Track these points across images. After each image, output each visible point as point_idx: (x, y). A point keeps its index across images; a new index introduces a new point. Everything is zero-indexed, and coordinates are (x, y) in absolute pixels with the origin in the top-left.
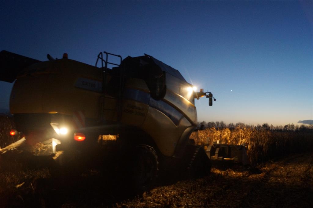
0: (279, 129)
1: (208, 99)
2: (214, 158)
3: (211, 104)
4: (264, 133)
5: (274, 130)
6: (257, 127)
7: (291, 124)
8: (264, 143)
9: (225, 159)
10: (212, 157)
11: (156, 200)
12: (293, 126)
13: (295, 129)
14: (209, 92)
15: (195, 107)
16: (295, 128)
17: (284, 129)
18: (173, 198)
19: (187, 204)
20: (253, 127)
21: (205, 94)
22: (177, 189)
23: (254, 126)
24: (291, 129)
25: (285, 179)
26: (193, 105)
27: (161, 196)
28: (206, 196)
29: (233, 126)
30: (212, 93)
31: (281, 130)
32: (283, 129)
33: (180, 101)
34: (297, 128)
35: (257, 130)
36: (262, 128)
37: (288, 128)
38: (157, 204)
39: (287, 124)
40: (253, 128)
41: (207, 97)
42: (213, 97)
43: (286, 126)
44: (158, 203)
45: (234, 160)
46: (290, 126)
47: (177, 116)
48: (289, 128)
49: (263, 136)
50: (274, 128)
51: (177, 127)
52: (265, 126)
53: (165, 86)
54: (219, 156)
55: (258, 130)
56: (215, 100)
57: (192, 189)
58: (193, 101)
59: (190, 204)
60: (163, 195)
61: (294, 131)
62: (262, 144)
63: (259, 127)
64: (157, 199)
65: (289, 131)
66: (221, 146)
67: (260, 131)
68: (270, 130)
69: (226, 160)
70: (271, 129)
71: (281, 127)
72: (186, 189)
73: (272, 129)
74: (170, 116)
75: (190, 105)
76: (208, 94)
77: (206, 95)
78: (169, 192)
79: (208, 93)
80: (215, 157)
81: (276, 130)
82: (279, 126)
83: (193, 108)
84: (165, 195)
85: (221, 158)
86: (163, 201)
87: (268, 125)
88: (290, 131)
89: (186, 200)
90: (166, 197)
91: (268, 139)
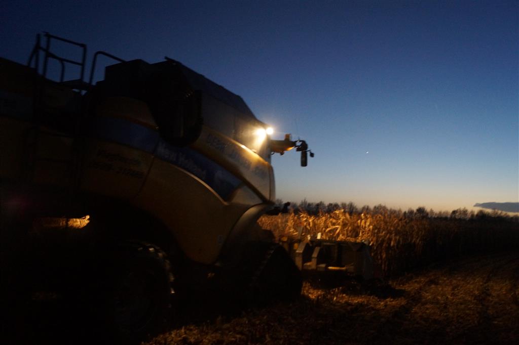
0: (444, 216)
1: (300, 153)
2: (310, 266)
3: (304, 163)
4: (418, 223)
5: (435, 218)
6: (407, 212)
7: (462, 208)
8: (417, 238)
9: (330, 268)
10: (305, 264)
12: (465, 212)
14: (301, 139)
15: (271, 169)
16: (468, 215)
17: (451, 216)
21: (293, 144)
23: (403, 211)
24: (463, 216)
25: (449, 297)
26: (267, 164)
30: (307, 142)
31: (446, 219)
32: (449, 216)
34: (473, 215)
35: (408, 217)
36: (416, 214)
37: (457, 216)
39: (456, 209)
41: (298, 149)
42: (308, 150)
43: (454, 212)
45: (346, 270)
46: (460, 211)
48: (460, 216)
49: (415, 227)
50: (436, 214)
51: (226, 203)
52: (421, 210)
56: (312, 155)
58: (266, 155)
61: (468, 219)
63: (411, 212)
65: (460, 219)
66: (325, 244)
67: (412, 219)
68: (429, 218)
69: (332, 270)
70: (429, 216)
71: (447, 213)
73: (431, 217)
76: (298, 144)
77: (296, 147)
79: (300, 141)
80: (312, 264)
81: (438, 217)
82: (443, 212)
85: (323, 265)
87: (425, 209)
91: (423, 233)
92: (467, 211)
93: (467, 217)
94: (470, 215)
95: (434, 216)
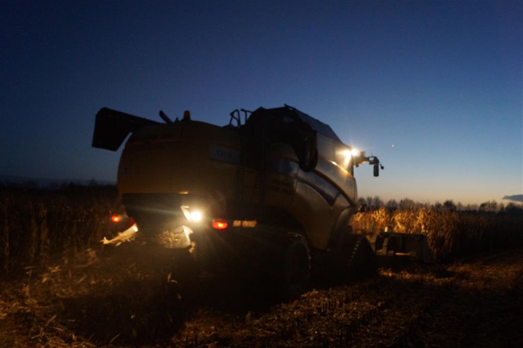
0: (472, 210)
1: (372, 166)
3: (376, 174)
4: (447, 217)
5: (463, 212)
6: (434, 205)
7: (491, 201)
8: (446, 233)
9: (398, 254)
10: (378, 251)
11: (267, 325)
12: (494, 205)
13: (498, 209)
15: (354, 179)
17: (480, 209)
18: (296, 323)
19: (318, 332)
20: (428, 205)
21: (367, 159)
22: (302, 308)
23: (431, 204)
24: (492, 209)
26: (352, 176)
27: (276, 318)
28: (349, 319)
29: (396, 204)
30: (378, 158)
31: (474, 212)
32: (477, 209)
33: (335, 170)
35: (436, 210)
36: (443, 207)
37: (486, 209)
38: (269, 332)
39: (485, 202)
40: (429, 207)
41: (371, 163)
42: (379, 163)
43: (483, 205)
44: (271, 329)
45: (410, 256)
46: (489, 204)
47: (331, 193)
48: (489, 209)
49: (444, 221)
50: (464, 207)
51: (332, 208)
52: (449, 204)
53: (316, 151)
54: (388, 250)
55: (437, 212)
56: (382, 168)
57: (326, 308)
58: (351, 170)
59: (322, 333)
60: (279, 317)
61: (497, 212)
62: (443, 234)
63: (438, 206)
64: (269, 324)
66: (391, 235)
67: (440, 212)
69: (399, 256)
70: (457, 209)
71: (476, 206)
72: (317, 308)
73: (460, 210)
74: (322, 193)
75: (348, 175)
77: (369, 161)
78: (290, 313)
79: (372, 157)
80: (383, 251)
81: (466, 211)
82: (471, 205)
83: (352, 181)
84: (282, 317)
86: (280, 328)
87: (453, 203)
88: (490, 214)
89: (316, 326)
90: (284, 321)
91: (452, 226)
92: (496, 203)
93: (497, 210)
94: (500, 207)
95: (462, 209)
